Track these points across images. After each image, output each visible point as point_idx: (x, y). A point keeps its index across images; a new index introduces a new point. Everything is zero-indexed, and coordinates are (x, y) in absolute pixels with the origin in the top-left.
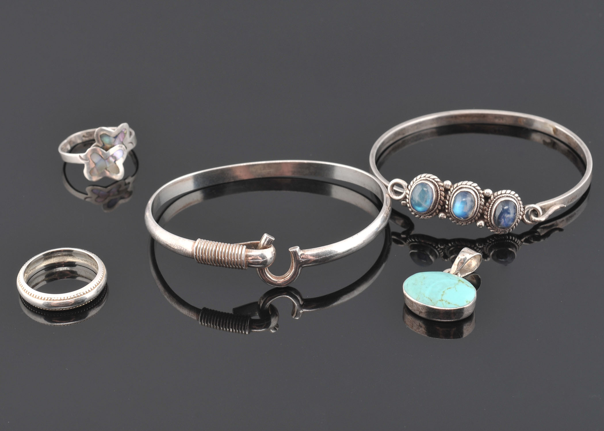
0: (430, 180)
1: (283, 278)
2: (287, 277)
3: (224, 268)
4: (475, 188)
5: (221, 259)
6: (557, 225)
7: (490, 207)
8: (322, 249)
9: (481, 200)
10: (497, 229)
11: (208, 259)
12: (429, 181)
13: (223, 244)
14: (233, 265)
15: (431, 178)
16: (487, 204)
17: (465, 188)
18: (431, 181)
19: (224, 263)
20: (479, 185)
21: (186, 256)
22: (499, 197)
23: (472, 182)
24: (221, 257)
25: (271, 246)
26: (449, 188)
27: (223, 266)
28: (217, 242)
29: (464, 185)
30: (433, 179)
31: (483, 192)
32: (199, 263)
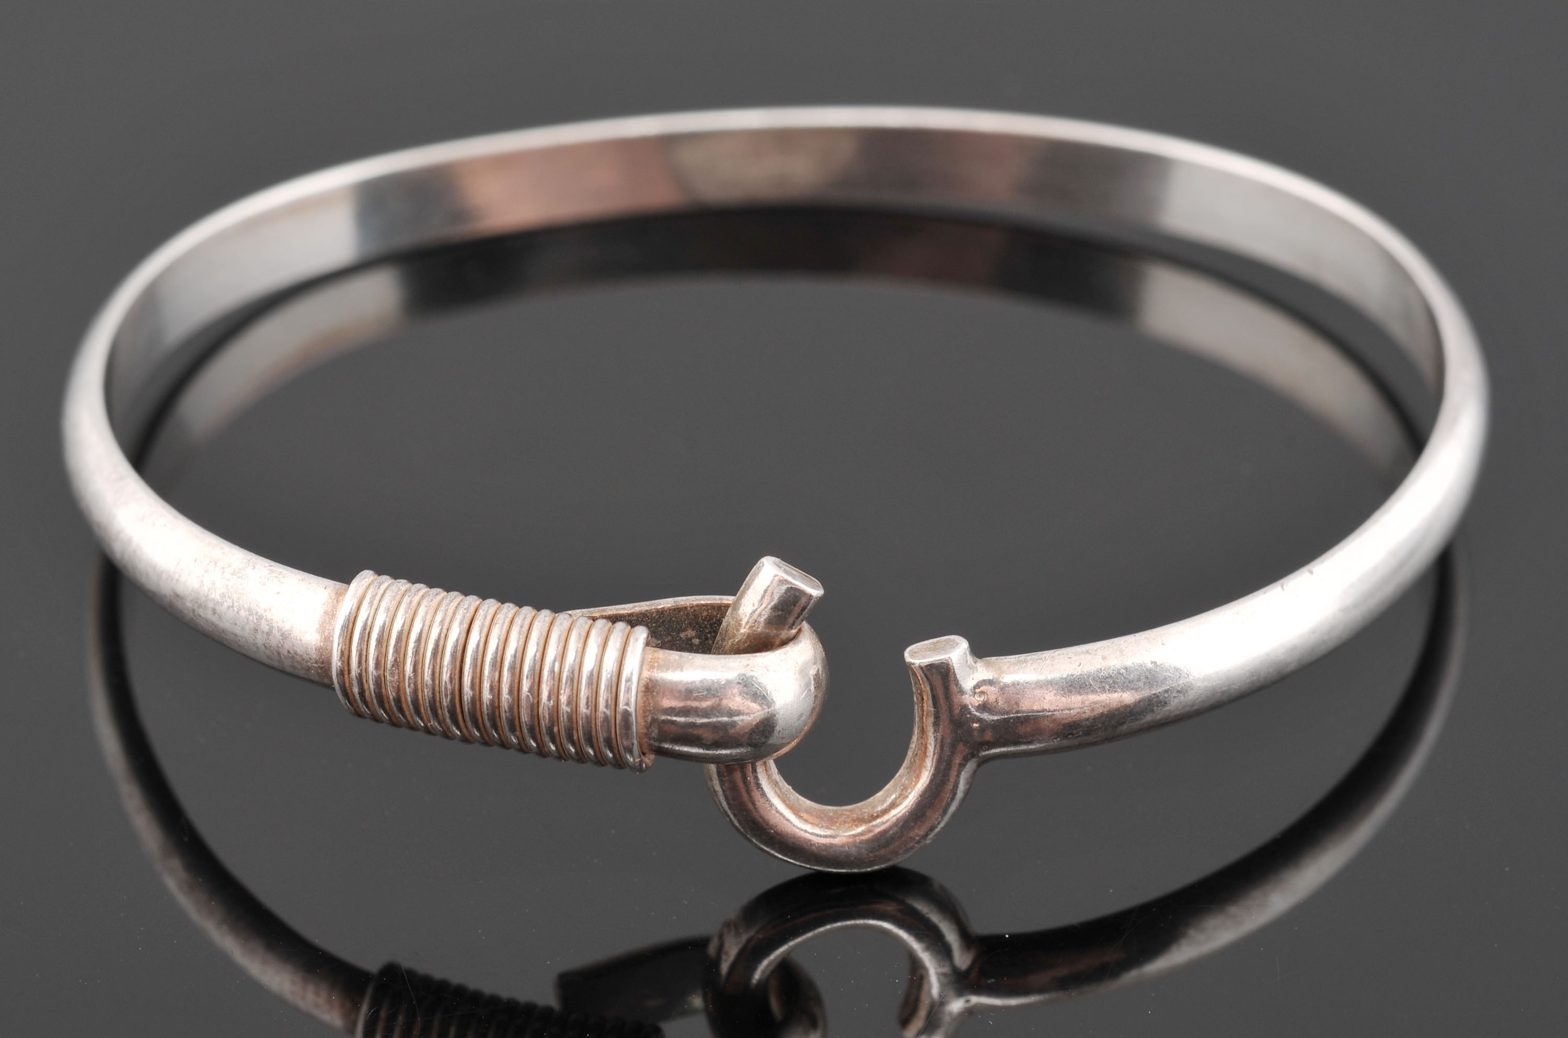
1: (860, 821)
2: (885, 812)
3: (512, 751)
5: (495, 705)
8: (1104, 658)
11: (415, 702)
13: (509, 609)
14: (564, 741)
19: (513, 729)
21: (283, 672)
24: (496, 689)
25: (800, 630)
27: (504, 745)
28: (473, 601)
32: (359, 715)
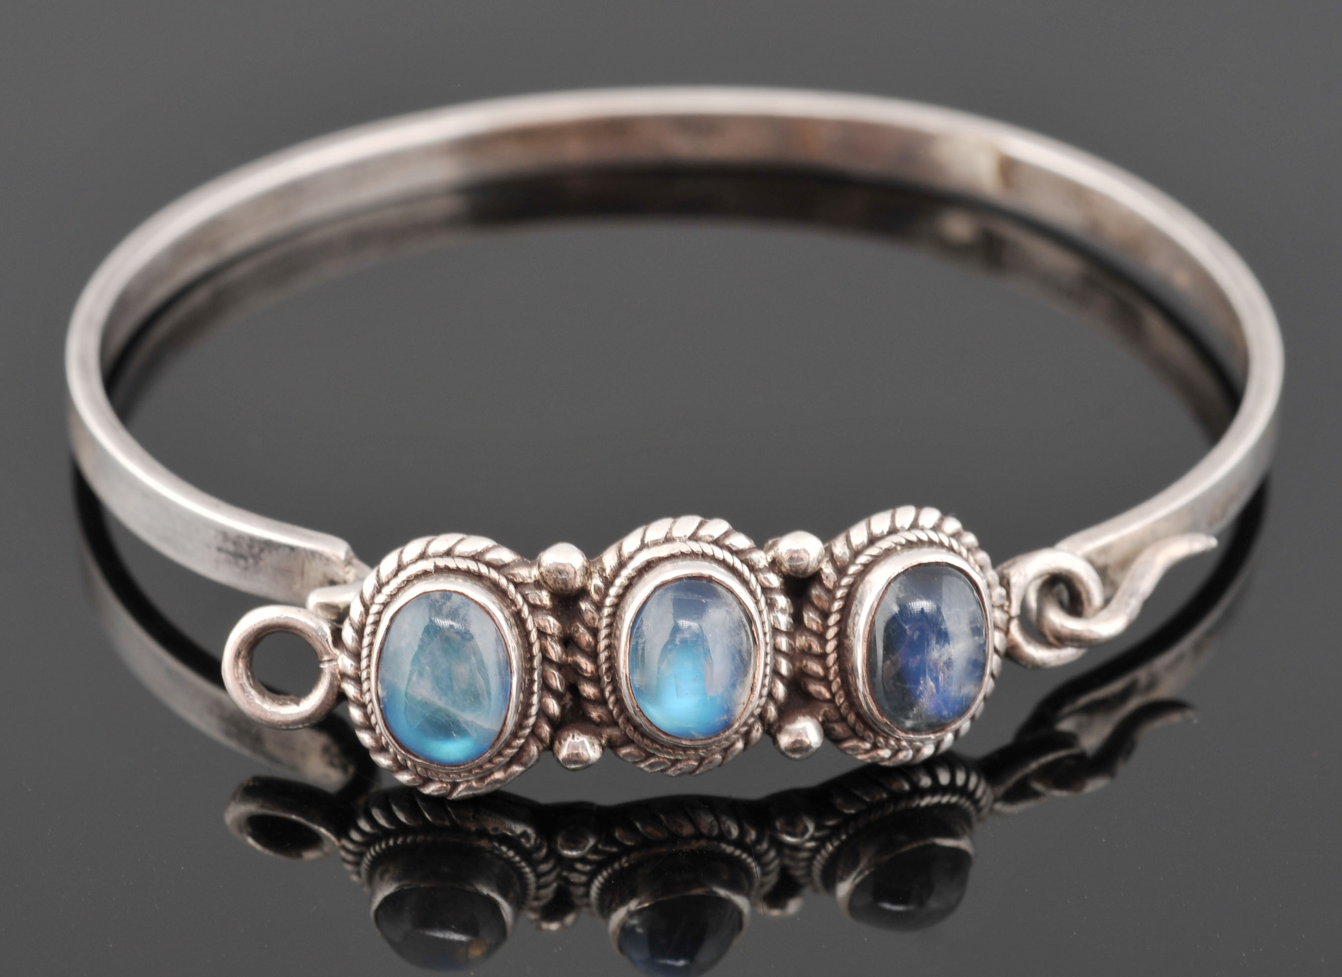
0: (463, 565)
4: (723, 547)
6: (1152, 684)
7: (831, 633)
9: (771, 605)
10: (898, 740)
12: (457, 571)
15: (464, 557)
16: (811, 618)
17: (672, 557)
18: (468, 574)
20: (738, 526)
22: (863, 559)
23: (696, 520)
26: (578, 582)
29: (656, 543)
30: (476, 557)
31: (772, 553)
